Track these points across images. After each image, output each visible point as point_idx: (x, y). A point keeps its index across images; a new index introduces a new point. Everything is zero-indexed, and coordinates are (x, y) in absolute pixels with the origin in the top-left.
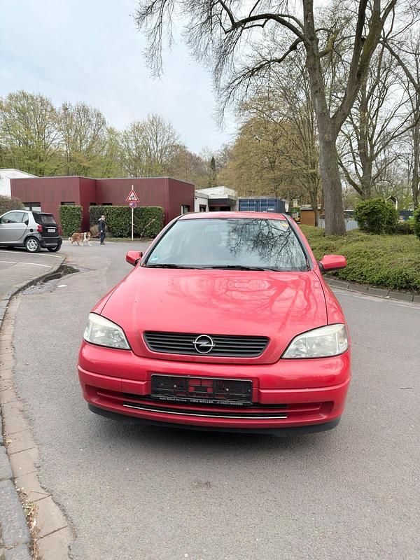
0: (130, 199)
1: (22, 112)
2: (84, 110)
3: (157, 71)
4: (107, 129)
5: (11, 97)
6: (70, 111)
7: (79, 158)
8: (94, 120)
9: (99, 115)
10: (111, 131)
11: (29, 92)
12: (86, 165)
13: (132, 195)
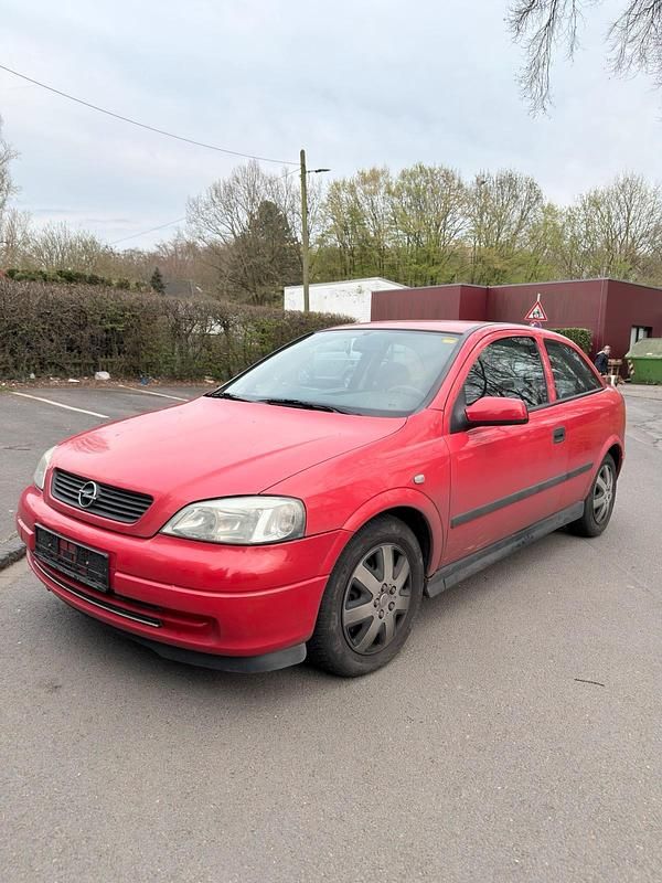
0: (531, 316)
1: (417, 196)
2: (509, 182)
3: (541, 101)
4: (543, 208)
5: (403, 176)
6: (489, 184)
7: (489, 257)
8: (523, 196)
9: (532, 186)
10: (550, 210)
11: (427, 165)
12: (499, 266)
13: (535, 310)
